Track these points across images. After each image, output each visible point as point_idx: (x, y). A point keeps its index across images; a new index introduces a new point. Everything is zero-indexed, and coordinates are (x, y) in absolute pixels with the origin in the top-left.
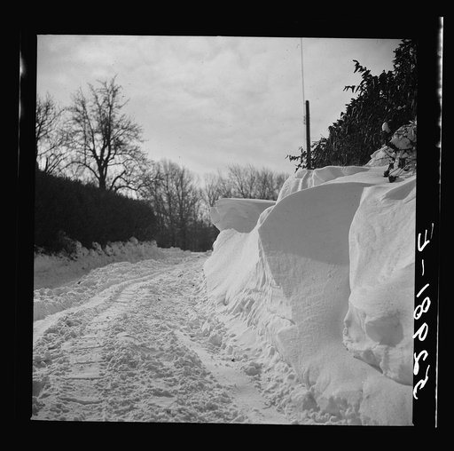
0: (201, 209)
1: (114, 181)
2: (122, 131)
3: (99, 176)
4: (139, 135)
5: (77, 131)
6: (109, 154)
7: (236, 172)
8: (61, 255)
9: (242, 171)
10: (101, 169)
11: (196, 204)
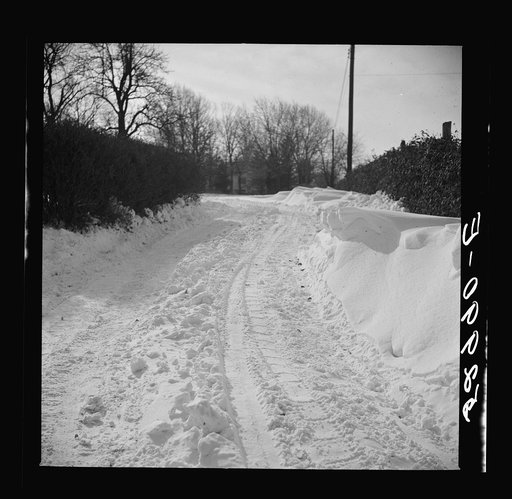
0: (217, 143)
1: (135, 116)
2: (145, 59)
3: (118, 110)
4: (164, 64)
5: (95, 58)
6: (130, 85)
7: (262, 104)
8: (117, 226)
9: (269, 104)
10: (120, 103)
11: (213, 137)
